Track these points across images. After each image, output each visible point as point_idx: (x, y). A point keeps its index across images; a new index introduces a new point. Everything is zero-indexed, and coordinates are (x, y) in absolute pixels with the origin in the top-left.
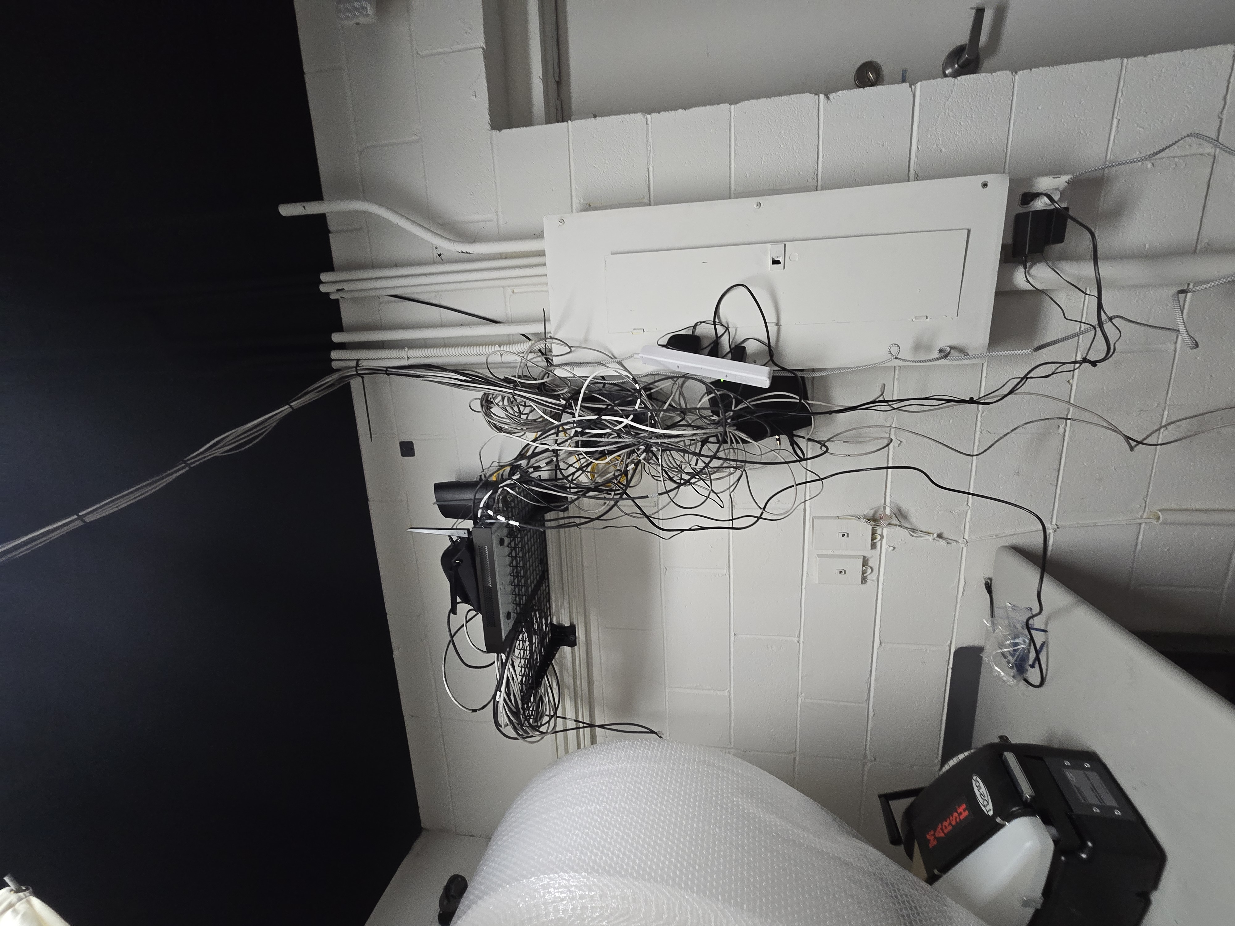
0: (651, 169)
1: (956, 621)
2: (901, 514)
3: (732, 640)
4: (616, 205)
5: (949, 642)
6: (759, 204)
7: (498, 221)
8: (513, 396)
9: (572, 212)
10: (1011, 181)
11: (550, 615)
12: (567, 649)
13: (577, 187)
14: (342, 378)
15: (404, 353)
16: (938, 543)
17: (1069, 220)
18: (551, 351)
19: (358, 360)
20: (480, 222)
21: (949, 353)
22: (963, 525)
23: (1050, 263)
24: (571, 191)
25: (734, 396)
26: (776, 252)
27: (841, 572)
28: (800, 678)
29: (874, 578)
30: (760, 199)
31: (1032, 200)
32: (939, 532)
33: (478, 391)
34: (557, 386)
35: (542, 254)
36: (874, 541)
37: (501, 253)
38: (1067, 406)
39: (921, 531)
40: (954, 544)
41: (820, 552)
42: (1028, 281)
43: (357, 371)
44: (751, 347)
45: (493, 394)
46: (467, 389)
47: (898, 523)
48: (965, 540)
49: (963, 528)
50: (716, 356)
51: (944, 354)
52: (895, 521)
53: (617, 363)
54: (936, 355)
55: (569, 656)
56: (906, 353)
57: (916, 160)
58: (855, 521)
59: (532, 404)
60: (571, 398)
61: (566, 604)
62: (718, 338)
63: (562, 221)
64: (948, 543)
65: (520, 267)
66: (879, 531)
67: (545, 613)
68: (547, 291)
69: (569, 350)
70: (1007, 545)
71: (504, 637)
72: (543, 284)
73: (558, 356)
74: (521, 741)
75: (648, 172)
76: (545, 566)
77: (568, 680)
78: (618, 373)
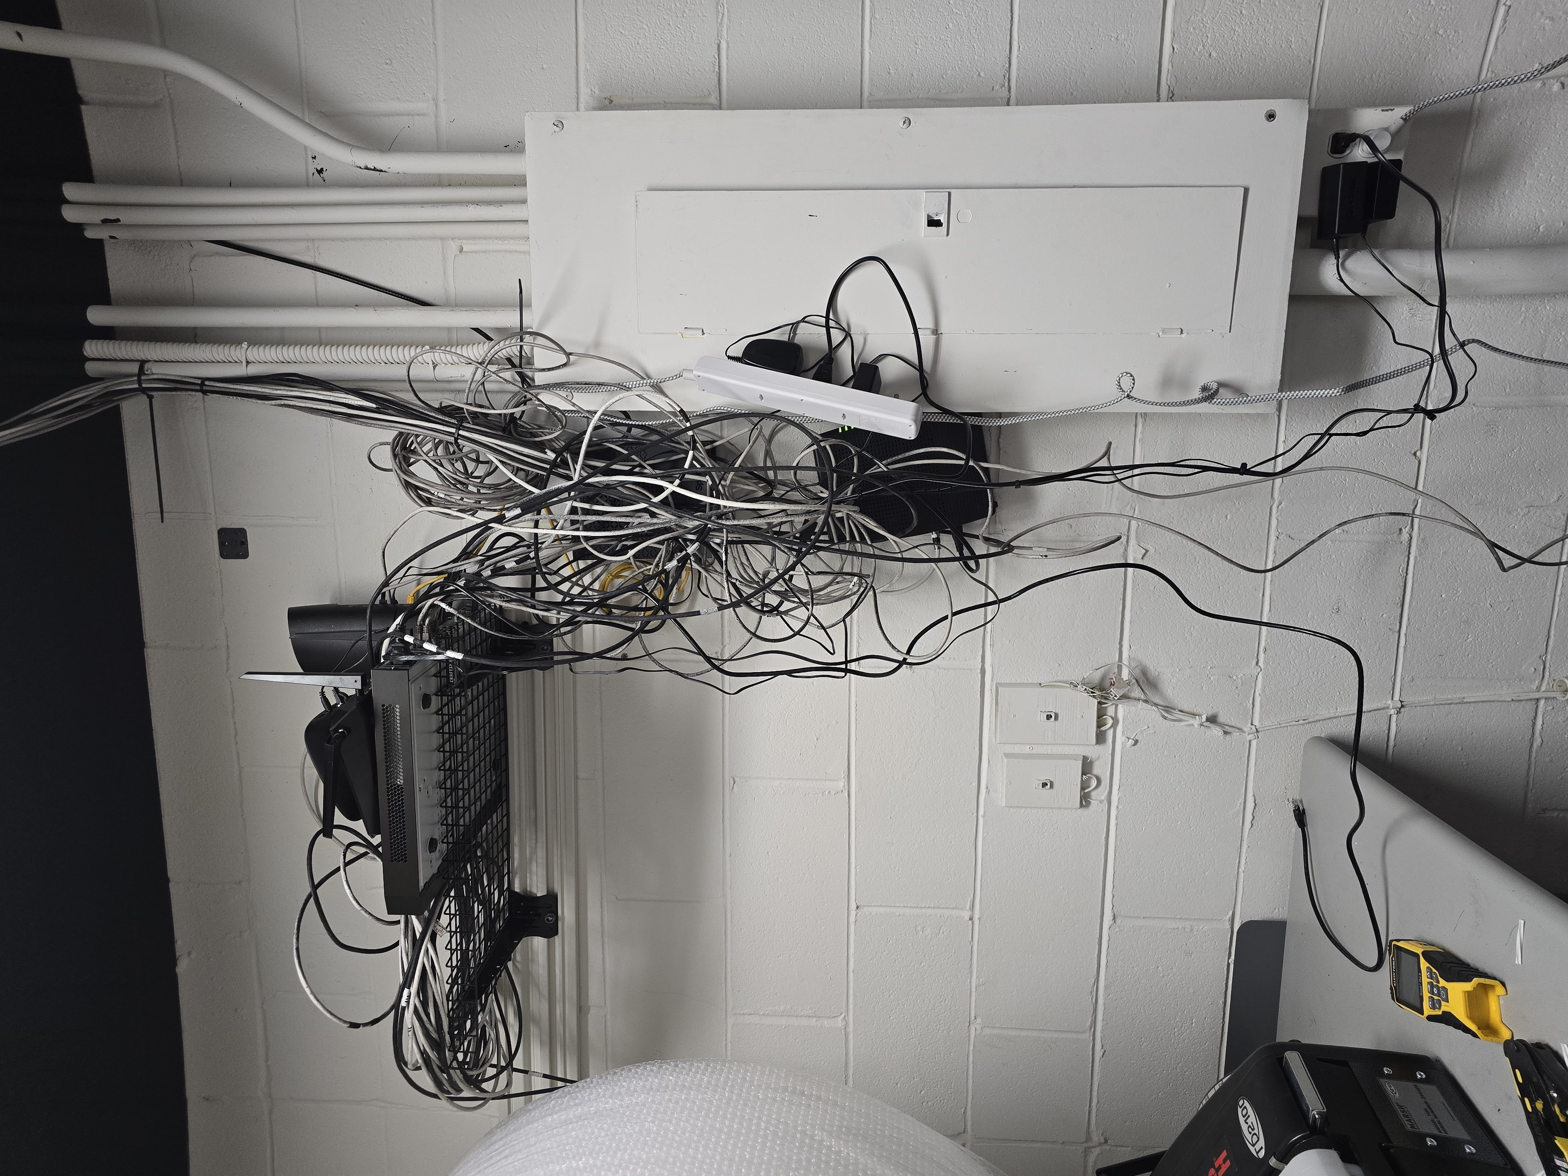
0: (724, 46)
1: (1242, 875)
2: (1147, 679)
3: (852, 918)
4: (660, 104)
5: (1230, 913)
6: (908, 122)
7: (436, 116)
8: (456, 440)
9: (578, 110)
10: (1310, 112)
11: (508, 873)
12: (539, 943)
13: (588, 66)
14: (109, 395)
15: (239, 353)
16: (1208, 732)
17: (1401, 183)
18: (530, 362)
19: (143, 363)
20: (403, 115)
21: (1216, 392)
22: (1251, 702)
23: (1376, 252)
24: (577, 74)
25: (856, 451)
26: (936, 206)
27: (1044, 785)
28: (974, 989)
29: (1103, 798)
30: (911, 113)
31: (1347, 146)
32: (1210, 713)
33: (386, 428)
34: (540, 427)
35: (520, 181)
36: (1103, 729)
37: (440, 175)
38: (1412, 495)
39: (1181, 711)
40: (1236, 734)
41: (1009, 749)
42: (1342, 280)
43: (139, 382)
44: (890, 370)
45: (417, 436)
46: (366, 424)
47: (1143, 697)
48: (1253, 727)
49: (1250, 705)
50: (829, 381)
51: (1209, 394)
52: (1136, 693)
53: (652, 386)
54: (1197, 394)
55: (542, 958)
56: (1146, 388)
57: (1170, 67)
58: (1069, 691)
59: (491, 457)
60: (566, 448)
61: (541, 854)
62: (833, 349)
63: (559, 124)
64: (1225, 733)
65: (477, 203)
66: (1111, 711)
67: (498, 867)
68: (528, 253)
69: (565, 360)
70: (1323, 735)
71: (422, 884)
72: (519, 238)
73: (543, 370)
74: (443, 1103)
75: (719, 50)
76: (504, 775)
77: (537, 1005)
78: (656, 406)
